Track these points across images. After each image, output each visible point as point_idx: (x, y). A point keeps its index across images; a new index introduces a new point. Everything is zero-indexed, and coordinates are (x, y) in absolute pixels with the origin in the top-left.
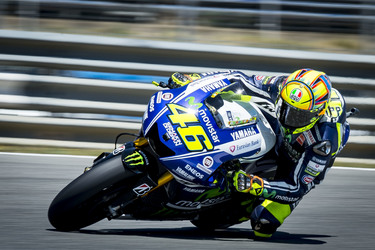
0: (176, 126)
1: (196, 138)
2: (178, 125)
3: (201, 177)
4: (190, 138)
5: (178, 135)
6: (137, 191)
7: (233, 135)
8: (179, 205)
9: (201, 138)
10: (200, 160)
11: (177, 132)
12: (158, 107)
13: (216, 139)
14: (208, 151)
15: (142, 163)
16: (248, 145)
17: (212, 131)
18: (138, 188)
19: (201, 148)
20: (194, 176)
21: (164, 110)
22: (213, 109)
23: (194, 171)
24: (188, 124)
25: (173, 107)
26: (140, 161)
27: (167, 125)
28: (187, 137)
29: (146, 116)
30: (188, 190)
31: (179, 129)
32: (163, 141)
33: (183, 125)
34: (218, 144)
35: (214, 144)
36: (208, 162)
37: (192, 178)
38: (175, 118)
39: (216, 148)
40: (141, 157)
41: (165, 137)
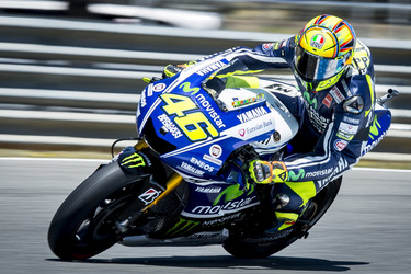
0: (172, 117)
1: (197, 126)
2: (176, 115)
3: (211, 169)
4: (191, 127)
5: (177, 126)
6: (144, 198)
7: (239, 117)
8: (196, 212)
9: (203, 126)
10: (206, 150)
11: (174, 123)
12: (150, 100)
13: (220, 124)
14: (214, 138)
15: (143, 164)
16: (260, 127)
17: (214, 115)
18: (144, 195)
19: (205, 136)
20: (202, 169)
21: (158, 102)
22: (212, 92)
23: (201, 164)
24: (186, 113)
25: (166, 97)
26: (140, 162)
27: (162, 118)
28: (186, 127)
29: (139, 113)
30: (201, 190)
31: (176, 119)
32: (161, 136)
33: (181, 114)
34: (223, 129)
35: (219, 130)
36: (216, 151)
37: (201, 173)
38: (170, 108)
39: (222, 134)
40: (140, 158)
41: (162, 131)
